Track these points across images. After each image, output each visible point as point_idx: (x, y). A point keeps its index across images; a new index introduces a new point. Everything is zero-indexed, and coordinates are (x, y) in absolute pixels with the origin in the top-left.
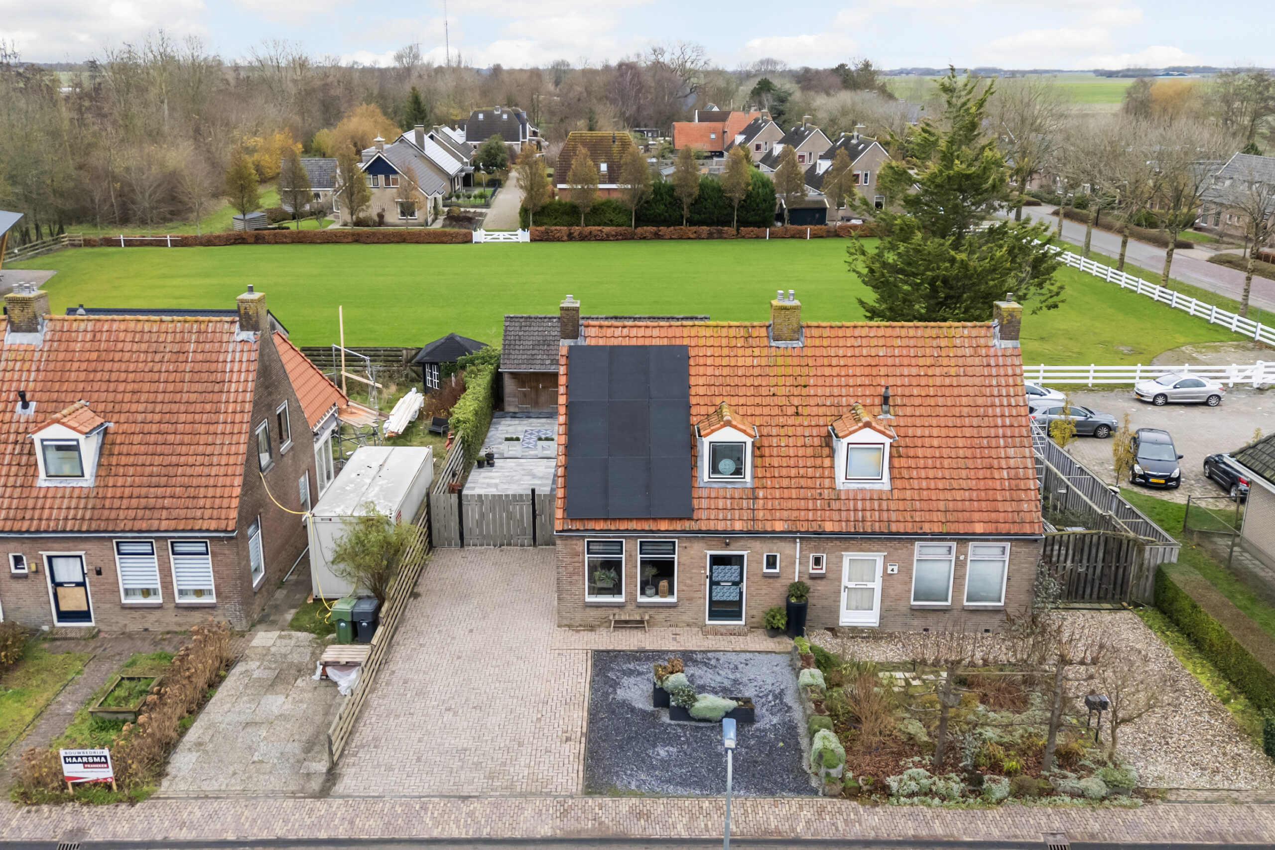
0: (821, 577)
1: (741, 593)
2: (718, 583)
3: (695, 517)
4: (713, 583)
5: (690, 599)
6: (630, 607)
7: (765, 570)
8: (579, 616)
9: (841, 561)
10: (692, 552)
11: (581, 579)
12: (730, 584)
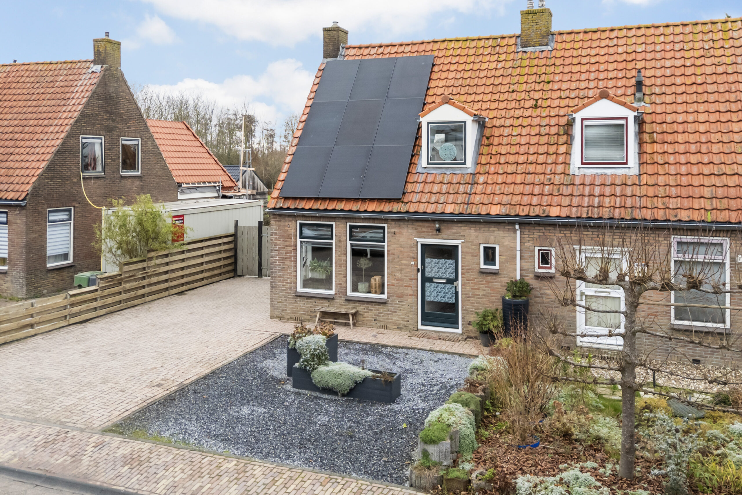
0: (550, 278)
1: (457, 293)
2: (430, 280)
3: (405, 200)
5: (402, 297)
6: (339, 301)
7: (482, 266)
8: (290, 307)
10: (401, 240)
11: (293, 265)
12: (444, 281)
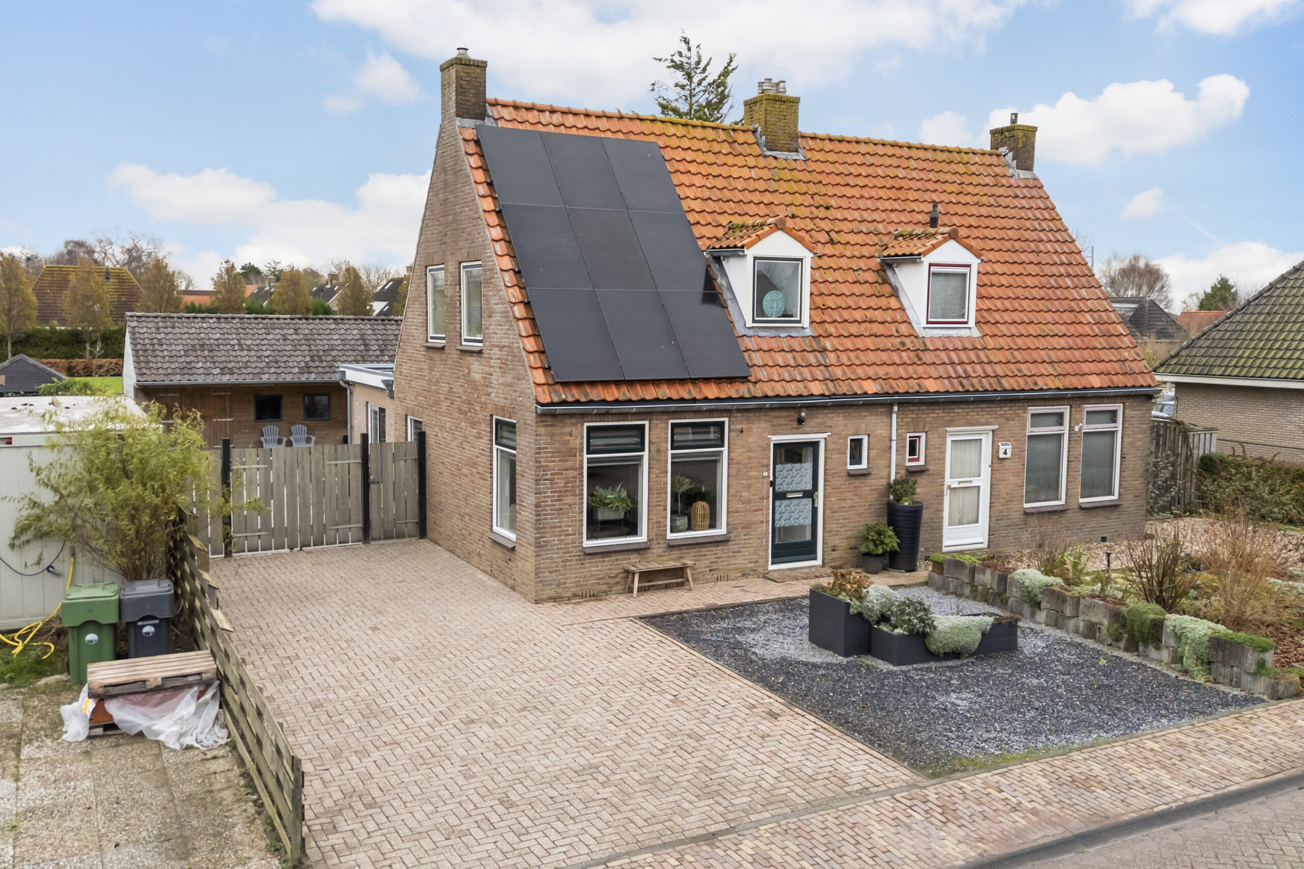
0: (921, 471)
1: (814, 510)
2: (783, 496)
3: (752, 378)
4: (778, 496)
5: (747, 526)
6: (657, 550)
7: (848, 467)
8: (572, 577)
9: (944, 444)
10: (750, 440)
11: (578, 502)
12: (800, 495)
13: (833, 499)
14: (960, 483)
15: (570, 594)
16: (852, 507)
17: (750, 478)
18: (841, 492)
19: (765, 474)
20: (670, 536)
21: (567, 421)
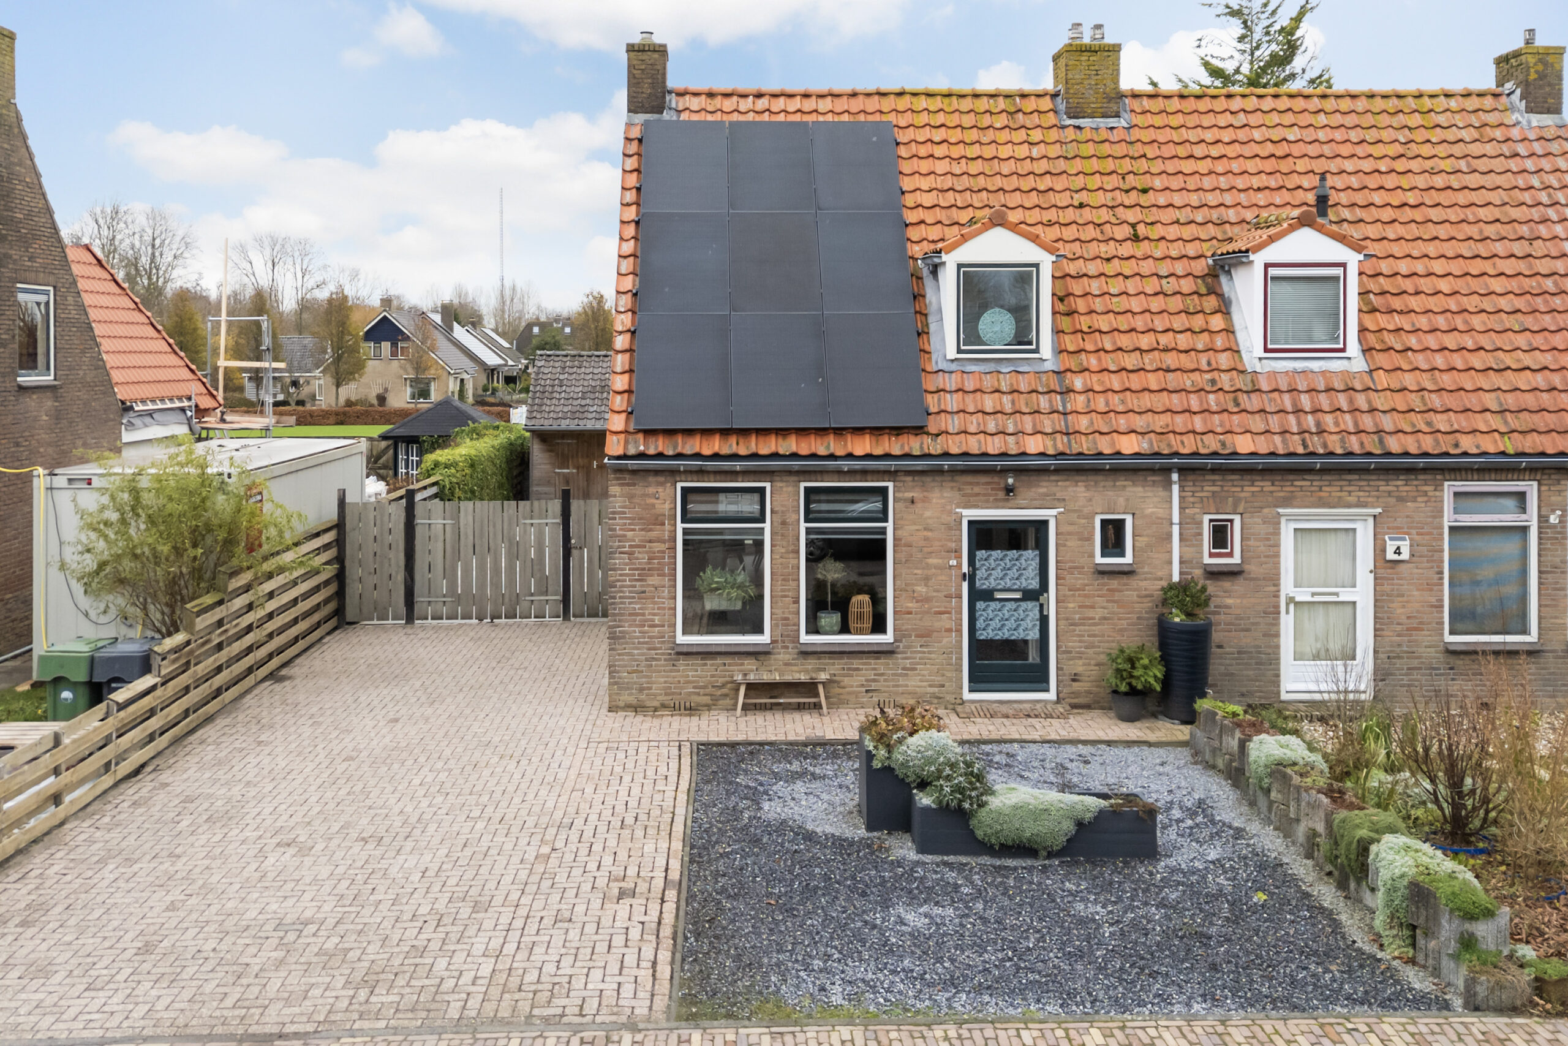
0: (1232, 573)
1: (1044, 620)
2: (987, 595)
3: (932, 429)
4: (979, 595)
5: (925, 634)
6: (782, 656)
7: (1099, 559)
8: (659, 681)
9: (1277, 533)
10: (928, 514)
11: (667, 583)
12: (1018, 596)
13: (1071, 605)
14: (1313, 594)
15: (656, 704)
16: (1105, 618)
17: (928, 566)
18: (1085, 596)
19: (953, 562)
20: (804, 638)
21: (651, 479)
